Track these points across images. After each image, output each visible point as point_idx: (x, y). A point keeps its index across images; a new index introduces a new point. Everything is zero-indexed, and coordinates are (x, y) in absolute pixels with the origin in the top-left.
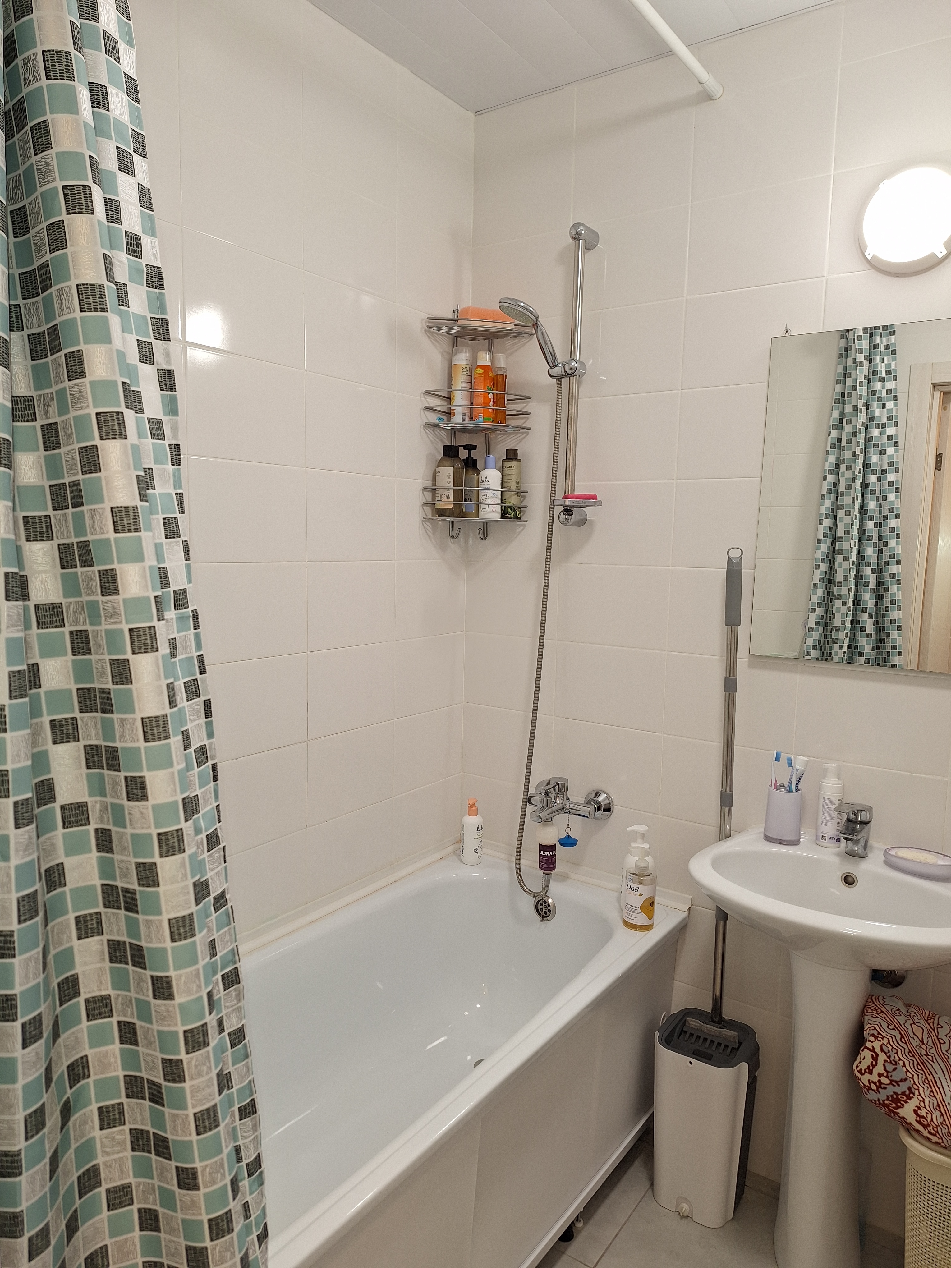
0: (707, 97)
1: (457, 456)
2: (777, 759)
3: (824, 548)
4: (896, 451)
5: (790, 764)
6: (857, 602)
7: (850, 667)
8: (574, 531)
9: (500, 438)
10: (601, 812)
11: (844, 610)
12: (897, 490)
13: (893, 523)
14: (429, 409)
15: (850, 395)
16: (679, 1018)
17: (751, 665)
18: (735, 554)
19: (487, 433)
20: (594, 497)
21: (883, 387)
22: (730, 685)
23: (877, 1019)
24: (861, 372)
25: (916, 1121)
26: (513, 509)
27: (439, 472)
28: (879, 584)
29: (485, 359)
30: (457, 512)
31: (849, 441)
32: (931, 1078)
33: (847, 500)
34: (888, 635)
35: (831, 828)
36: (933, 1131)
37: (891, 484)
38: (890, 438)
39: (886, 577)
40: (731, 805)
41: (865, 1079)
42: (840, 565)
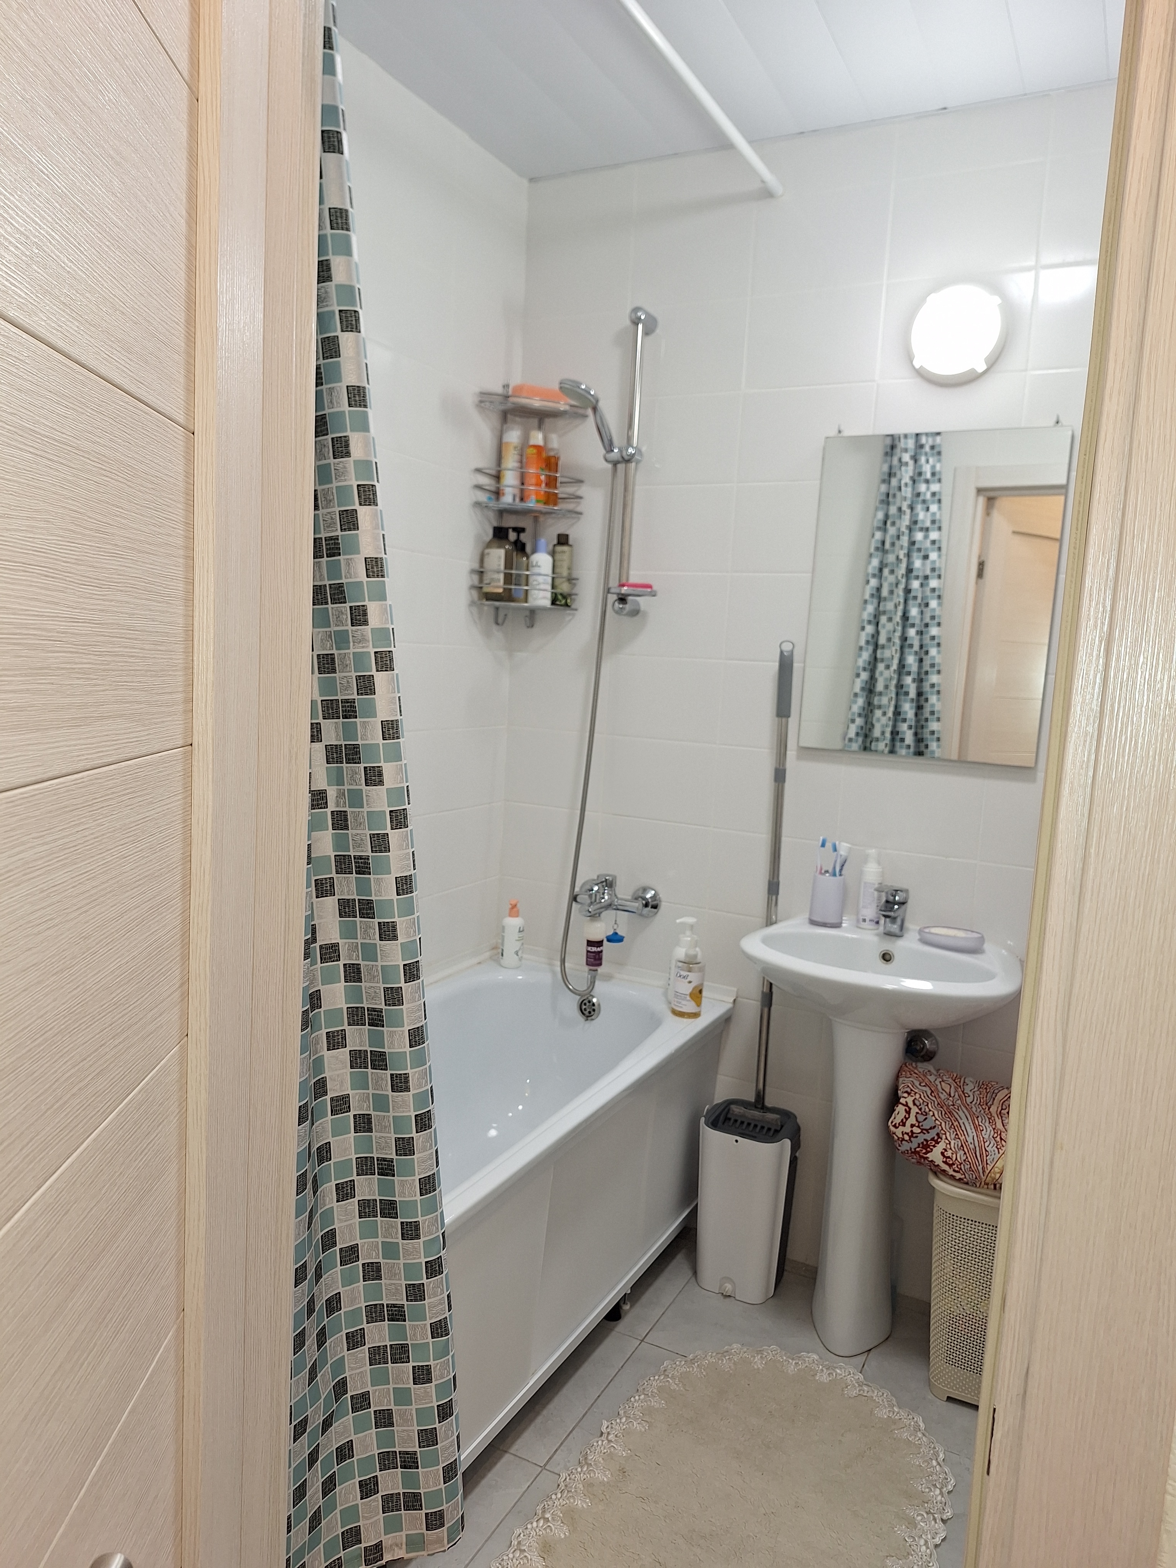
0: (767, 194)
1: (506, 537)
2: (823, 845)
3: (866, 655)
4: (940, 556)
5: (835, 850)
6: (897, 713)
7: (892, 758)
8: (626, 620)
9: (550, 521)
10: (649, 909)
11: (884, 720)
12: (939, 597)
13: (934, 631)
14: (479, 487)
15: (894, 496)
16: (722, 1107)
17: (799, 758)
18: (787, 647)
19: (535, 516)
20: (650, 586)
21: (928, 489)
22: (780, 776)
23: (911, 1079)
24: (906, 471)
25: (943, 1162)
26: (565, 597)
27: (488, 554)
28: (920, 694)
29: (537, 438)
30: (507, 596)
31: (893, 544)
32: (956, 1124)
33: (890, 606)
34: (927, 746)
35: (870, 911)
36: (957, 1169)
37: (933, 590)
38: (933, 542)
39: (926, 687)
40: (777, 893)
41: (899, 1132)
42: (881, 674)
